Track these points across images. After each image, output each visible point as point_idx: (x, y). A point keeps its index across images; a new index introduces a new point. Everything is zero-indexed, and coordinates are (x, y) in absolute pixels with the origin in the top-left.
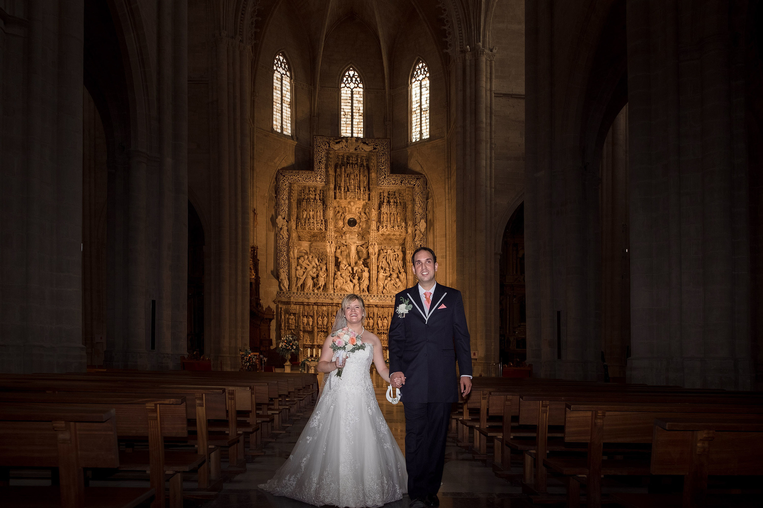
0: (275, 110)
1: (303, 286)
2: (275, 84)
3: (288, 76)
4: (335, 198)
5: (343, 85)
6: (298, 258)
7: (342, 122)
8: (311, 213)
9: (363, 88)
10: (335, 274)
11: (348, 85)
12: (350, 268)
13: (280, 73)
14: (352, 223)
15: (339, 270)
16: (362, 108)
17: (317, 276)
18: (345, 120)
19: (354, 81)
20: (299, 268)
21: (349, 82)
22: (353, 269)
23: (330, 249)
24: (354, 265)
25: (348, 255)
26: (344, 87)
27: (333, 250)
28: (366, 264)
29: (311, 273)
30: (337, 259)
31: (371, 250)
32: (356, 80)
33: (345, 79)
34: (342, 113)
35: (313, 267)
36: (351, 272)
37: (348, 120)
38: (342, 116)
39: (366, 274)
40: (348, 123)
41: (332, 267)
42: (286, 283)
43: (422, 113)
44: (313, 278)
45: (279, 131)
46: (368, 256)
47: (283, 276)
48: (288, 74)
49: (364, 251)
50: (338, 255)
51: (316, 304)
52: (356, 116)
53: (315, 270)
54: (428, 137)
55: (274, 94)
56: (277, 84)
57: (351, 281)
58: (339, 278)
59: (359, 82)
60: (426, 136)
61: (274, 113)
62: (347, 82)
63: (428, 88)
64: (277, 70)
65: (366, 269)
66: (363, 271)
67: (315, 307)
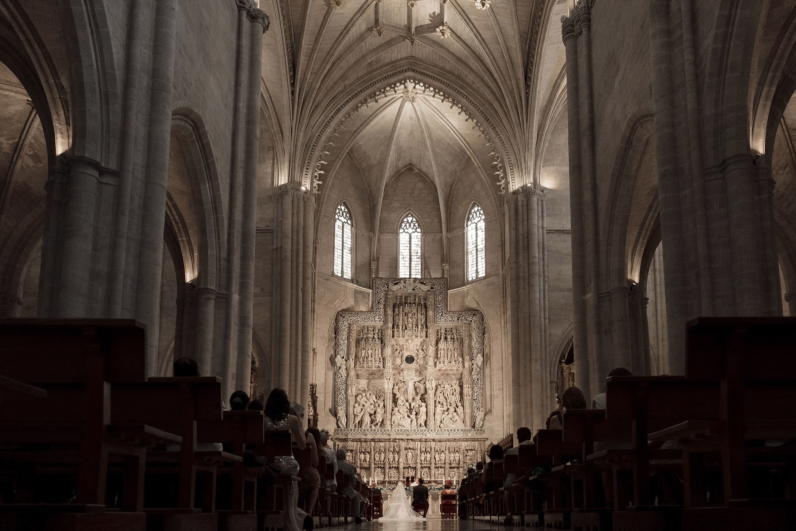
0: (336, 255)
1: (361, 423)
2: (336, 232)
3: (349, 224)
4: (393, 337)
5: (401, 231)
6: (356, 396)
7: (400, 265)
8: (370, 352)
9: (421, 232)
10: (393, 410)
11: (406, 231)
12: (407, 404)
13: (342, 222)
14: (410, 360)
15: (396, 406)
16: (419, 251)
17: (375, 412)
18: (403, 262)
19: (412, 227)
20: (357, 405)
21: (408, 227)
22: (410, 405)
23: (388, 386)
24: (412, 400)
25: (406, 391)
26: (402, 233)
27: (391, 386)
28: (423, 399)
29: (368, 409)
30: (394, 395)
31: (428, 386)
32: (414, 225)
33: (403, 225)
34: (401, 257)
35: (371, 404)
36: (409, 408)
37: (406, 262)
38: (401, 259)
39: (423, 410)
40: (406, 265)
41: (389, 403)
42: (343, 420)
43: (478, 253)
44: (371, 415)
45: (340, 275)
46: (426, 392)
47: (341, 413)
48: (349, 222)
49: (422, 387)
50: (396, 391)
51: (373, 440)
52: (414, 258)
53: (372, 406)
54: (484, 275)
55: (336, 241)
56: (338, 232)
57: (408, 416)
58: (397, 413)
59: (417, 227)
60: (482, 274)
61: (335, 258)
62: (405, 228)
63: (484, 230)
64: (338, 219)
65: (424, 404)
66: (420, 406)
67: (373, 443)
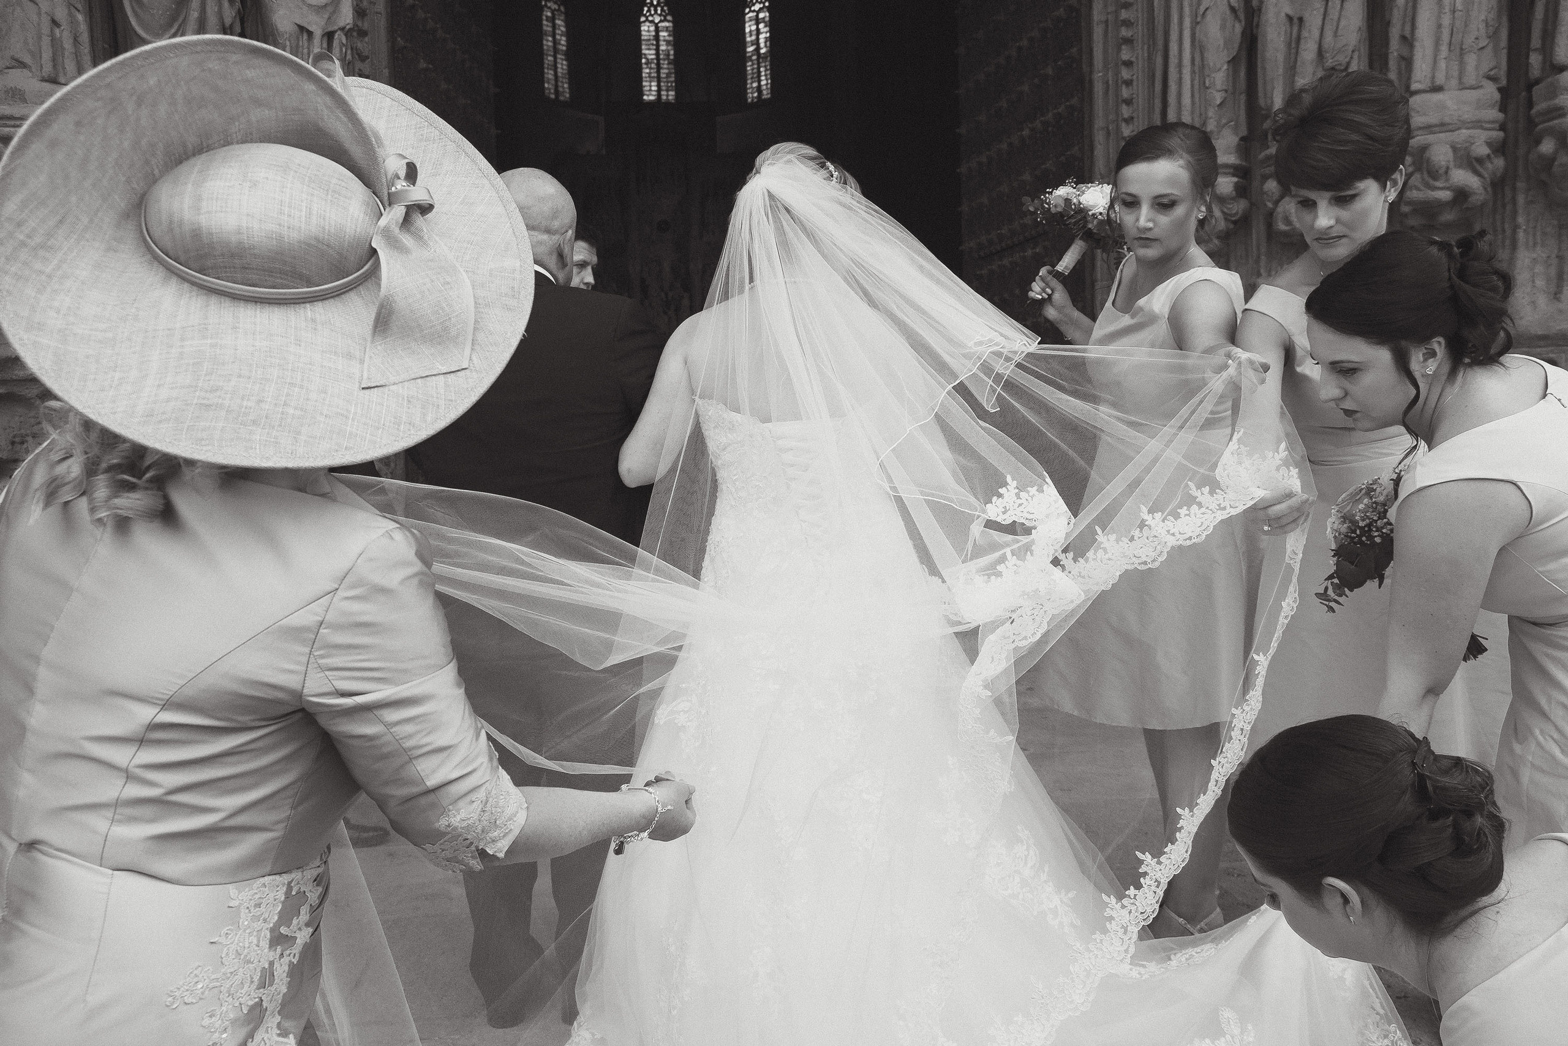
0: (546, 66)
2: (545, 28)
3: (561, 12)
4: (638, 193)
5: (643, 19)
7: (644, 75)
9: (673, 22)
11: (650, 18)
12: (663, 295)
13: (551, 9)
14: (664, 227)
16: (672, 52)
18: (648, 71)
19: (659, 12)
21: (653, 12)
22: (666, 294)
23: (634, 268)
24: (669, 288)
25: (660, 275)
26: (644, 22)
27: (639, 269)
28: (685, 287)
30: (644, 281)
31: (691, 268)
32: (662, 10)
33: (646, 9)
34: (644, 61)
36: (665, 299)
37: (652, 71)
38: (644, 66)
39: (685, 302)
40: (653, 75)
43: (761, 60)
45: (553, 96)
46: (688, 276)
48: (562, 8)
49: (682, 268)
50: (646, 275)
52: (665, 64)
54: (769, 96)
55: (545, 42)
56: (547, 27)
57: (665, 312)
59: (667, 11)
60: (766, 94)
61: (546, 71)
62: (648, 14)
63: (768, 23)
64: (546, 5)
65: (685, 295)
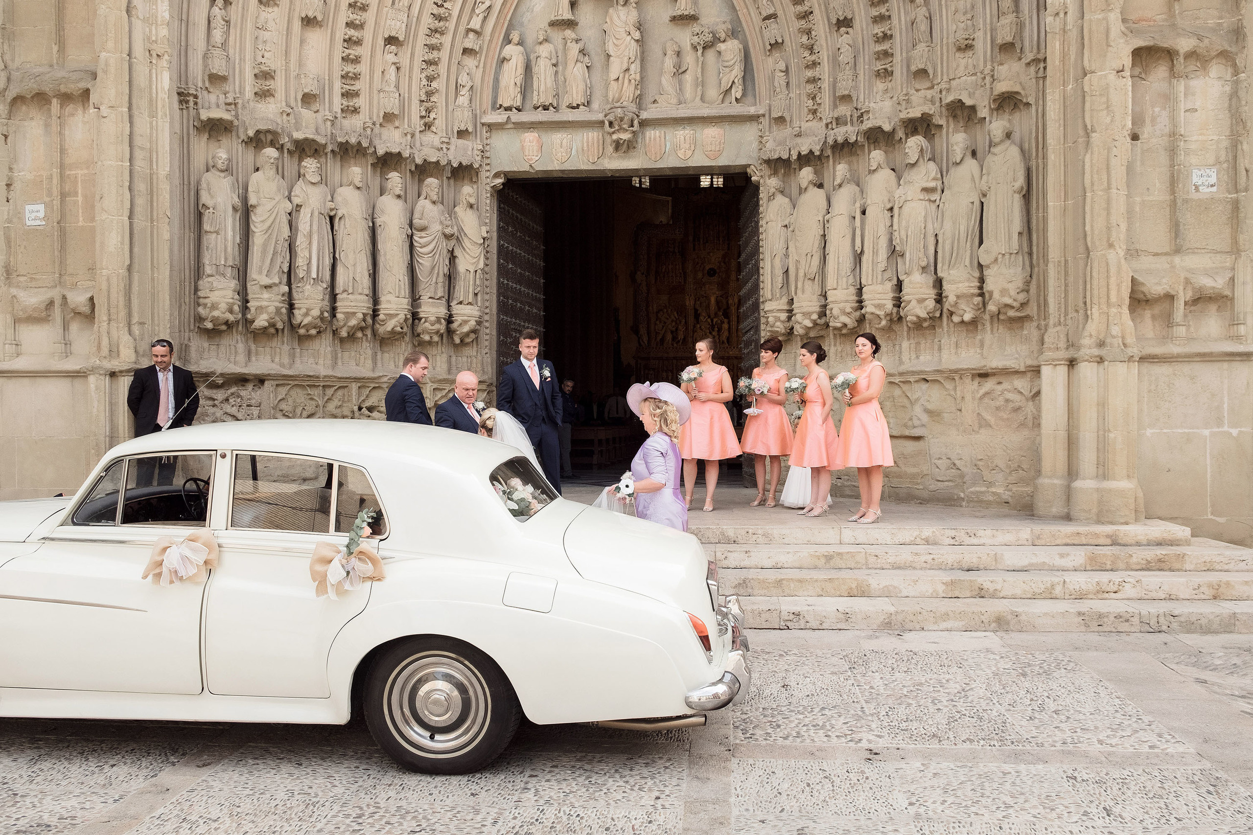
1: (663, 340)
4: (694, 250)
6: (657, 312)
8: (670, 267)
10: (694, 327)
12: (709, 320)
14: (712, 273)
15: (698, 323)
17: (677, 329)
20: (658, 322)
22: (712, 321)
23: (689, 302)
24: (714, 316)
25: (708, 306)
27: (692, 302)
28: (726, 315)
29: (670, 326)
30: (696, 310)
31: (730, 301)
35: (672, 321)
39: (726, 326)
41: (691, 320)
42: (645, 339)
44: (672, 332)
45: (638, 185)
46: (728, 307)
47: (643, 331)
49: (724, 301)
50: (697, 307)
51: (674, 358)
53: (674, 324)
57: (710, 333)
58: (699, 330)
65: (726, 320)
66: (723, 322)
67: (675, 361)
